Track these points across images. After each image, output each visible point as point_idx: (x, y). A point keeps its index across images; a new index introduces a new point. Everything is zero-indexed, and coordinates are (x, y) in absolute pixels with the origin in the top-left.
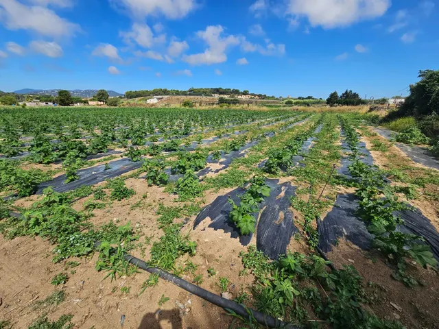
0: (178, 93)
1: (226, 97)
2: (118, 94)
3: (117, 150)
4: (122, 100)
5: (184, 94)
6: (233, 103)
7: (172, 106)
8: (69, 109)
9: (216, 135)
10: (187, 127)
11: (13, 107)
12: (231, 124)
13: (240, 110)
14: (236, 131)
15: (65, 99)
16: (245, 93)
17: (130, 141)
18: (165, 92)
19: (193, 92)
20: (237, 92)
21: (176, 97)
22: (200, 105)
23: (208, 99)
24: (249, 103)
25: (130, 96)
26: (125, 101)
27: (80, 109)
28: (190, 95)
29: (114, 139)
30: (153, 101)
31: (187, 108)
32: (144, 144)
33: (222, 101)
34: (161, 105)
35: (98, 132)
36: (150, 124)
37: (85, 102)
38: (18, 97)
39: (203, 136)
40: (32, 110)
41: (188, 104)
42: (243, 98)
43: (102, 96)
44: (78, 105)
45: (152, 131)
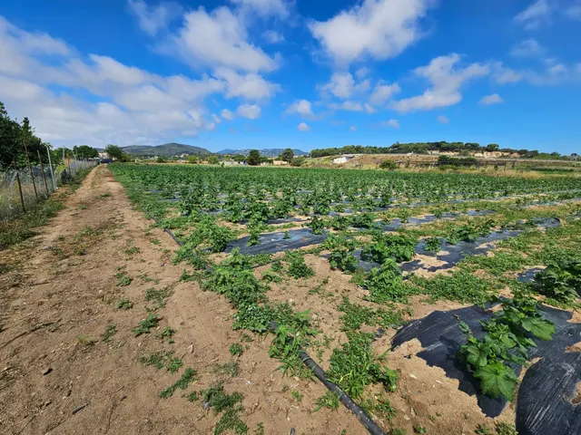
0: (374, 150)
1: (450, 154)
2: (302, 153)
3: (297, 217)
4: (306, 160)
5: (384, 151)
6: (465, 165)
7: (365, 167)
8: (255, 169)
9: (432, 212)
10: (386, 197)
11: (216, 165)
12: (459, 198)
13: (477, 176)
14: (470, 210)
15: (254, 158)
16: (491, 149)
17: (312, 208)
18: (358, 150)
19: (397, 149)
20: (475, 147)
21: (372, 156)
22: (407, 167)
23: (420, 157)
24: (497, 165)
25: (315, 154)
26: (310, 161)
27: (265, 169)
28: (392, 152)
29: (295, 204)
30: (341, 160)
31: (386, 170)
32: (328, 214)
33: (443, 162)
34: (350, 166)
35: (279, 194)
36: (336, 189)
37: (271, 162)
38: (220, 156)
39: (410, 211)
40: (228, 169)
41: (388, 164)
42: (487, 156)
43: (287, 156)
44: (264, 165)
45: (338, 199)
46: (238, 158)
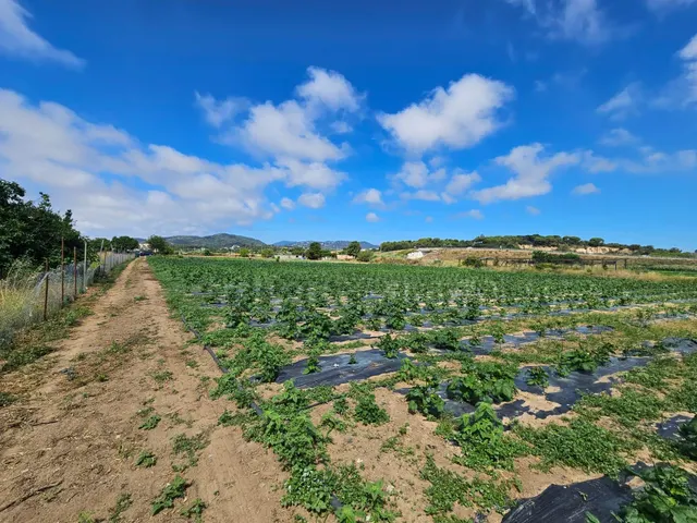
0: (456, 244)
1: (547, 250)
2: (371, 246)
3: (366, 332)
4: (375, 254)
5: (466, 244)
6: (567, 262)
7: (446, 264)
8: (316, 264)
9: (533, 327)
10: (473, 305)
11: (270, 259)
12: (564, 307)
13: (583, 277)
14: (579, 325)
15: (315, 251)
16: (595, 243)
17: (383, 319)
18: (436, 243)
19: (482, 242)
20: (575, 242)
21: (453, 250)
22: (496, 264)
23: (511, 253)
24: (605, 263)
25: (386, 248)
26: (380, 255)
27: (327, 265)
28: (476, 246)
29: (362, 314)
30: (417, 255)
31: (471, 268)
32: (402, 328)
33: (539, 258)
34: (428, 262)
35: (344, 300)
36: (412, 296)
37: (334, 256)
38: (276, 249)
39: (504, 327)
40: (284, 263)
41: (474, 261)
42: (591, 252)
43: (353, 249)
44: (325, 260)
45: (415, 308)
46: (296, 251)
